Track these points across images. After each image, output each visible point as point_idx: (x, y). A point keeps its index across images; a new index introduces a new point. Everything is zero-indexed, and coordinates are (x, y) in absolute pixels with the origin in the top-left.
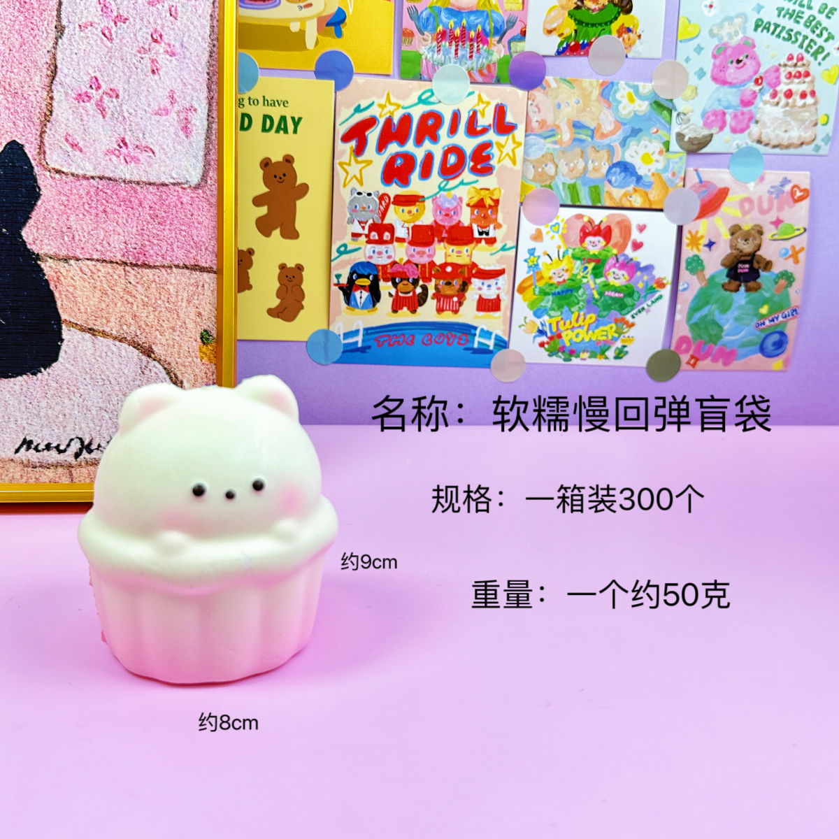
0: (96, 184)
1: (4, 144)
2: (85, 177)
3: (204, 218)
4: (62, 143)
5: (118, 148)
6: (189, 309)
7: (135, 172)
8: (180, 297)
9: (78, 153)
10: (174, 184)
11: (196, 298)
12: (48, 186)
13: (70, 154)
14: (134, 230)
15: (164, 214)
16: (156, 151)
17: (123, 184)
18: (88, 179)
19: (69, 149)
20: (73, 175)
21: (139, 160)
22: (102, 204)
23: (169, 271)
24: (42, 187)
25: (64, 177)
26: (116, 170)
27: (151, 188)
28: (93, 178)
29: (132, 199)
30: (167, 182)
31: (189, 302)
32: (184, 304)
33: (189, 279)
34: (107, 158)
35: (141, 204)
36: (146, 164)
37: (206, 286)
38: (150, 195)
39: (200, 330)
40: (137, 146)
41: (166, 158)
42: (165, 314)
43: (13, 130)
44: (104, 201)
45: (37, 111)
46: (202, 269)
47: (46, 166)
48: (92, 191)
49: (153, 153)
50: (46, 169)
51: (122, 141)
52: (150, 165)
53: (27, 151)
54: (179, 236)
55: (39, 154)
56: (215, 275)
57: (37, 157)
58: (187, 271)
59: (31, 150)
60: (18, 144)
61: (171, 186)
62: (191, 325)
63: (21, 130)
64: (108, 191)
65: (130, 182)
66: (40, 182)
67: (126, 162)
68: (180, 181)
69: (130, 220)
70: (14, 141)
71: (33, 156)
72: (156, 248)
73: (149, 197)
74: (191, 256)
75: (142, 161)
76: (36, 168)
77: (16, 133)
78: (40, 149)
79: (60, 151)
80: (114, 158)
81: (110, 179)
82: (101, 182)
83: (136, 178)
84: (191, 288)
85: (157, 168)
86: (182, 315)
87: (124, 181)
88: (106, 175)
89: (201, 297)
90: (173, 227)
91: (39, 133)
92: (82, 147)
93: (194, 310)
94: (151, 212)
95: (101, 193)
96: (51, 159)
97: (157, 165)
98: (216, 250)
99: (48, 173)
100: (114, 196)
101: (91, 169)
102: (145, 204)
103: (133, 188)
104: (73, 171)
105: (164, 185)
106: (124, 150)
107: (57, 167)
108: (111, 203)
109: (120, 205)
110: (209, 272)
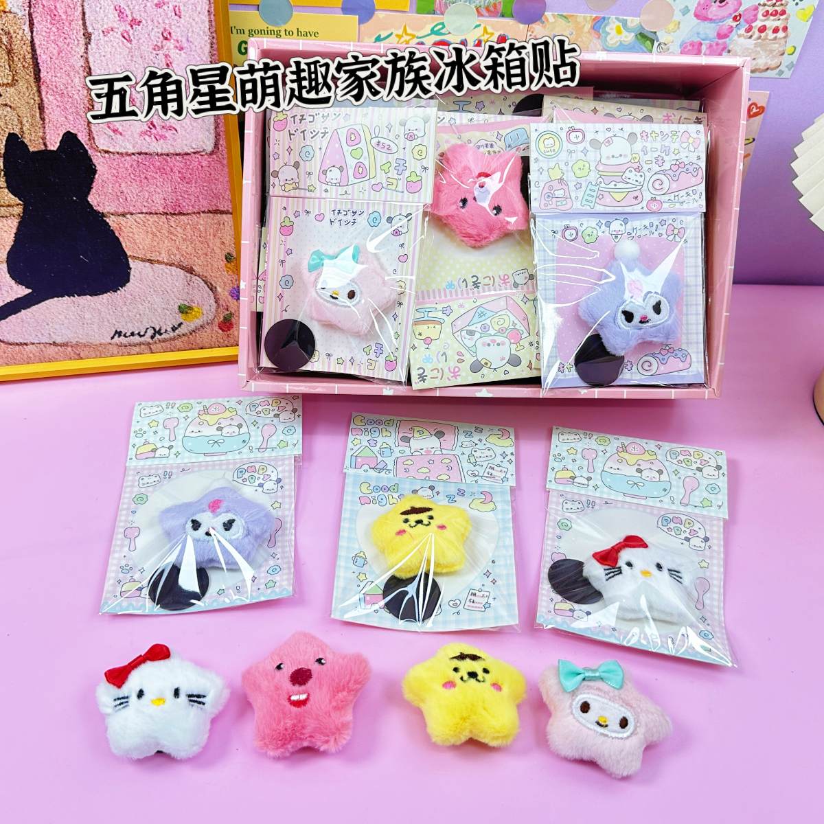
0: (136, 159)
1: (61, 135)
2: (128, 154)
3: (219, 176)
4: (105, 129)
5: (149, 129)
6: (215, 240)
7: (164, 146)
8: (208, 233)
9: (119, 136)
10: (195, 153)
11: (219, 232)
12: (101, 163)
13: (113, 137)
14: (170, 189)
15: (190, 176)
16: (178, 129)
17: (156, 157)
18: (130, 155)
19: (112, 133)
20: (118, 153)
21: (166, 137)
22: (144, 173)
23: (198, 216)
24: (96, 165)
25: (112, 156)
26: (150, 147)
27: (178, 157)
28: (133, 154)
29: (165, 167)
30: (189, 152)
31: (215, 235)
32: (211, 238)
33: (213, 220)
34: (142, 138)
35: (172, 170)
36: (171, 140)
37: (226, 224)
38: (178, 163)
39: (224, 253)
40: (163, 127)
41: (187, 135)
42: (199, 245)
43: (66, 123)
44: (144, 171)
45: (82, 106)
46: (222, 212)
47: (97, 148)
48: (135, 164)
49: (176, 131)
50: (97, 151)
51: (151, 124)
52: (175, 141)
53: (80, 138)
54: (202, 191)
55: (89, 139)
56: (231, 216)
57: (88, 142)
58: (211, 215)
59: (84, 137)
60: (71, 133)
61: (192, 155)
62: (218, 251)
63: (72, 122)
64: (146, 163)
65: (162, 154)
66: (94, 161)
67: (157, 140)
68: (198, 150)
69: (165, 183)
70: (69, 132)
71: (85, 142)
72: (187, 201)
73: (177, 164)
74: (213, 204)
75: (169, 138)
76: (89, 151)
77: (69, 125)
78: (89, 135)
79: (105, 136)
80: (147, 138)
81: (146, 154)
82: (139, 157)
83: (166, 151)
84: (215, 226)
85: (181, 142)
86: (211, 245)
87: (157, 154)
88: (143, 151)
89: (223, 231)
90: (197, 185)
91: (86, 124)
92: (121, 131)
93: (220, 240)
94: (180, 175)
95: (141, 165)
96: (99, 143)
97: (180, 140)
98: (230, 197)
99: (99, 154)
100: (151, 166)
101: (131, 148)
102: (175, 170)
103: (164, 159)
104: (118, 150)
105: (187, 154)
106: (153, 131)
107: (105, 149)
108: (150, 172)
109: (157, 173)
110: (227, 214)
